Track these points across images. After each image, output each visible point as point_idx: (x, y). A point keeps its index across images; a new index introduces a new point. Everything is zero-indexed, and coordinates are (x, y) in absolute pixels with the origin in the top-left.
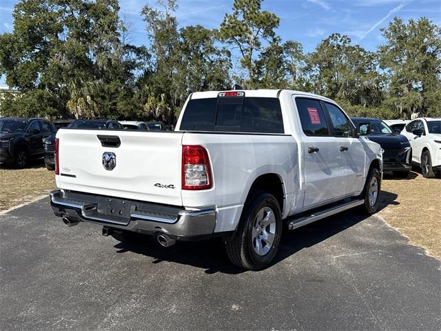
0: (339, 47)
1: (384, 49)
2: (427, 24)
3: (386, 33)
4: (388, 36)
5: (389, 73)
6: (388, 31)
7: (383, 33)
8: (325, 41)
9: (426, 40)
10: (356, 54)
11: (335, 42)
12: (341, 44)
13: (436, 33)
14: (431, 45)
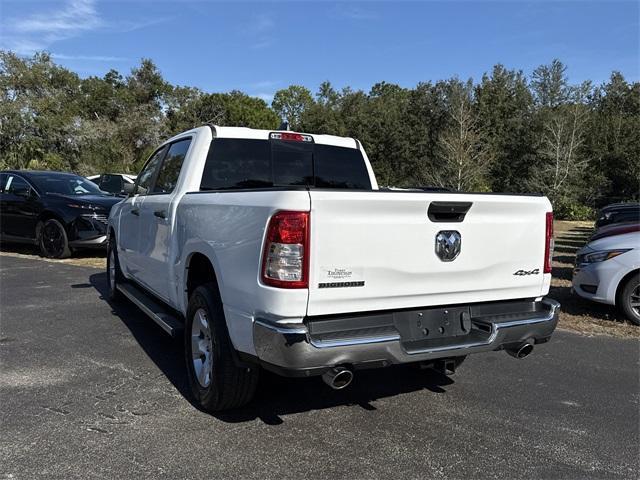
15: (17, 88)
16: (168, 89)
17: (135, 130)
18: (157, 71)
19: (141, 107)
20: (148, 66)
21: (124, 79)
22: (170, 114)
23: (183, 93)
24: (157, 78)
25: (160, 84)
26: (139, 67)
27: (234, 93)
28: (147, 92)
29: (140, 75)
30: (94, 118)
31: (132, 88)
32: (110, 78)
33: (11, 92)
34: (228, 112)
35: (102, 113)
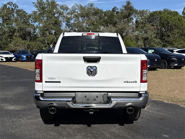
0: (12, 9)
1: (35, 13)
2: (55, 3)
3: (36, 5)
4: (37, 7)
5: (38, 25)
6: (37, 4)
7: (34, 5)
8: (5, 5)
9: (55, 10)
10: (22, 14)
11: (10, 7)
12: (13, 8)
13: (59, 8)
14: (57, 13)
15: (82, 17)
16: (136, 11)
17: (122, 29)
18: (132, 5)
19: (125, 20)
20: (128, 3)
21: (119, 10)
22: (136, 22)
23: (142, 13)
24: (131, 7)
25: (133, 10)
26: (125, 4)
27: (165, 10)
28: (127, 14)
29: (125, 7)
30: (108, 26)
31: (122, 13)
32: (114, 10)
33: (80, 19)
34: (161, 18)
35: (110, 24)
